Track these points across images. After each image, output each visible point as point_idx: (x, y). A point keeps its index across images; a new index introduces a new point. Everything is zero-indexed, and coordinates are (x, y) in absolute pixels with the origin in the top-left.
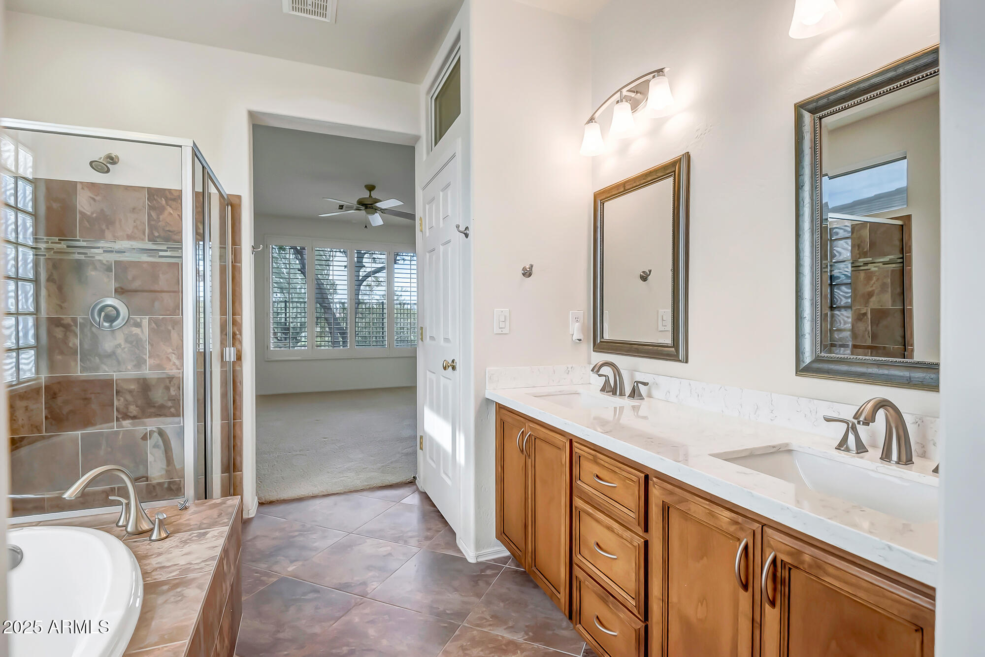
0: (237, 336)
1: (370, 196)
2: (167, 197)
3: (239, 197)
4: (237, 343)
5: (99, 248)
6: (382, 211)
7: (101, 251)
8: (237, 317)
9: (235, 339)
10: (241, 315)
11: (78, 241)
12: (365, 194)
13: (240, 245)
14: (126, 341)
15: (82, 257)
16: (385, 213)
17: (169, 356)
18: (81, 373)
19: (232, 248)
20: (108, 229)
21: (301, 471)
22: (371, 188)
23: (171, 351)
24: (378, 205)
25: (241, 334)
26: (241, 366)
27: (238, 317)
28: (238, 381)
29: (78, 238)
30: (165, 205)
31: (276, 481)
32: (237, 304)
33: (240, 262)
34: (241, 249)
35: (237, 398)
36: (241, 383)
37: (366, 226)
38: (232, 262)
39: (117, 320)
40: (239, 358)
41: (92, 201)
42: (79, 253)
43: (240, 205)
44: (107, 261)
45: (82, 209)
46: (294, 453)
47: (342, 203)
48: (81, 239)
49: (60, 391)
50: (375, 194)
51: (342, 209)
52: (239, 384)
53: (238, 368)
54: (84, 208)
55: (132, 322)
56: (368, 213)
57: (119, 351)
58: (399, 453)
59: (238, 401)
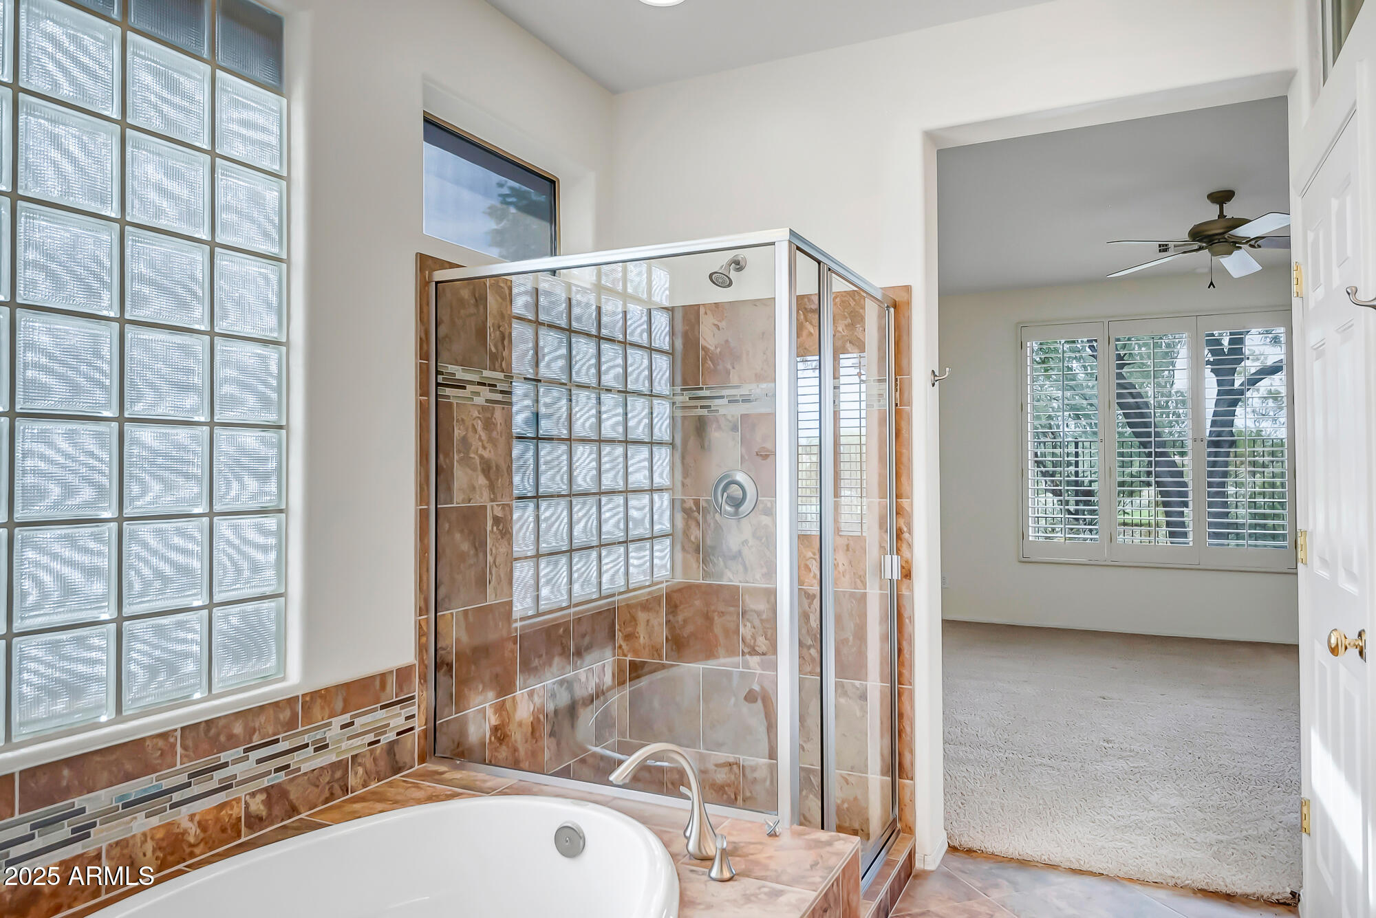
0: (905, 534)
1: (1221, 215)
2: (806, 309)
3: (908, 289)
4: (904, 548)
5: (722, 397)
6: (1253, 242)
7: (725, 401)
8: (905, 502)
9: (901, 540)
10: (910, 497)
11: (701, 389)
12: (1210, 212)
13: (909, 373)
14: (754, 535)
15: (704, 412)
16: (1259, 246)
17: (808, 563)
18: (703, 580)
19: (896, 380)
20: (734, 368)
21: (1041, 802)
22: (1222, 197)
23: (812, 556)
24: (1242, 231)
25: (910, 532)
26: (911, 590)
27: (907, 502)
28: (906, 614)
29: (701, 386)
30: (804, 322)
31: (989, 811)
32: (904, 479)
33: (910, 404)
34: (910, 380)
35: (905, 644)
36: (911, 619)
37: (1212, 283)
38: (896, 405)
39: (745, 502)
40: (907, 574)
41: (715, 329)
42: (702, 407)
43: (908, 303)
44: (733, 416)
45: (705, 344)
46: (1038, 760)
47: (1164, 237)
48: (704, 386)
49: (681, 603)
50: (1231, 210)
51: (1165, 250)
52: (907, 621)
53: (905, 592)
54: (708, 343)
55: (760, 506)
56: (1214, 254)
57: (745, 551)
58: (1273, 818)
59: (905, 651)
